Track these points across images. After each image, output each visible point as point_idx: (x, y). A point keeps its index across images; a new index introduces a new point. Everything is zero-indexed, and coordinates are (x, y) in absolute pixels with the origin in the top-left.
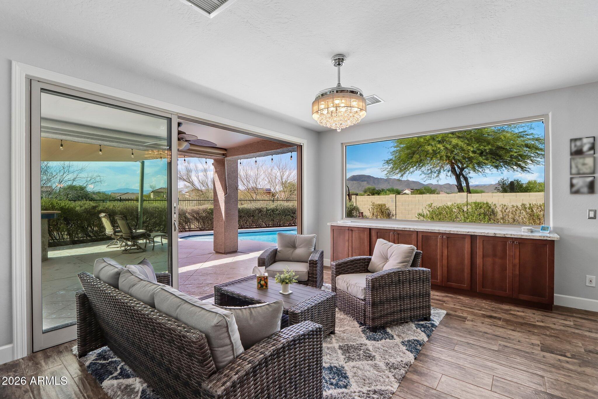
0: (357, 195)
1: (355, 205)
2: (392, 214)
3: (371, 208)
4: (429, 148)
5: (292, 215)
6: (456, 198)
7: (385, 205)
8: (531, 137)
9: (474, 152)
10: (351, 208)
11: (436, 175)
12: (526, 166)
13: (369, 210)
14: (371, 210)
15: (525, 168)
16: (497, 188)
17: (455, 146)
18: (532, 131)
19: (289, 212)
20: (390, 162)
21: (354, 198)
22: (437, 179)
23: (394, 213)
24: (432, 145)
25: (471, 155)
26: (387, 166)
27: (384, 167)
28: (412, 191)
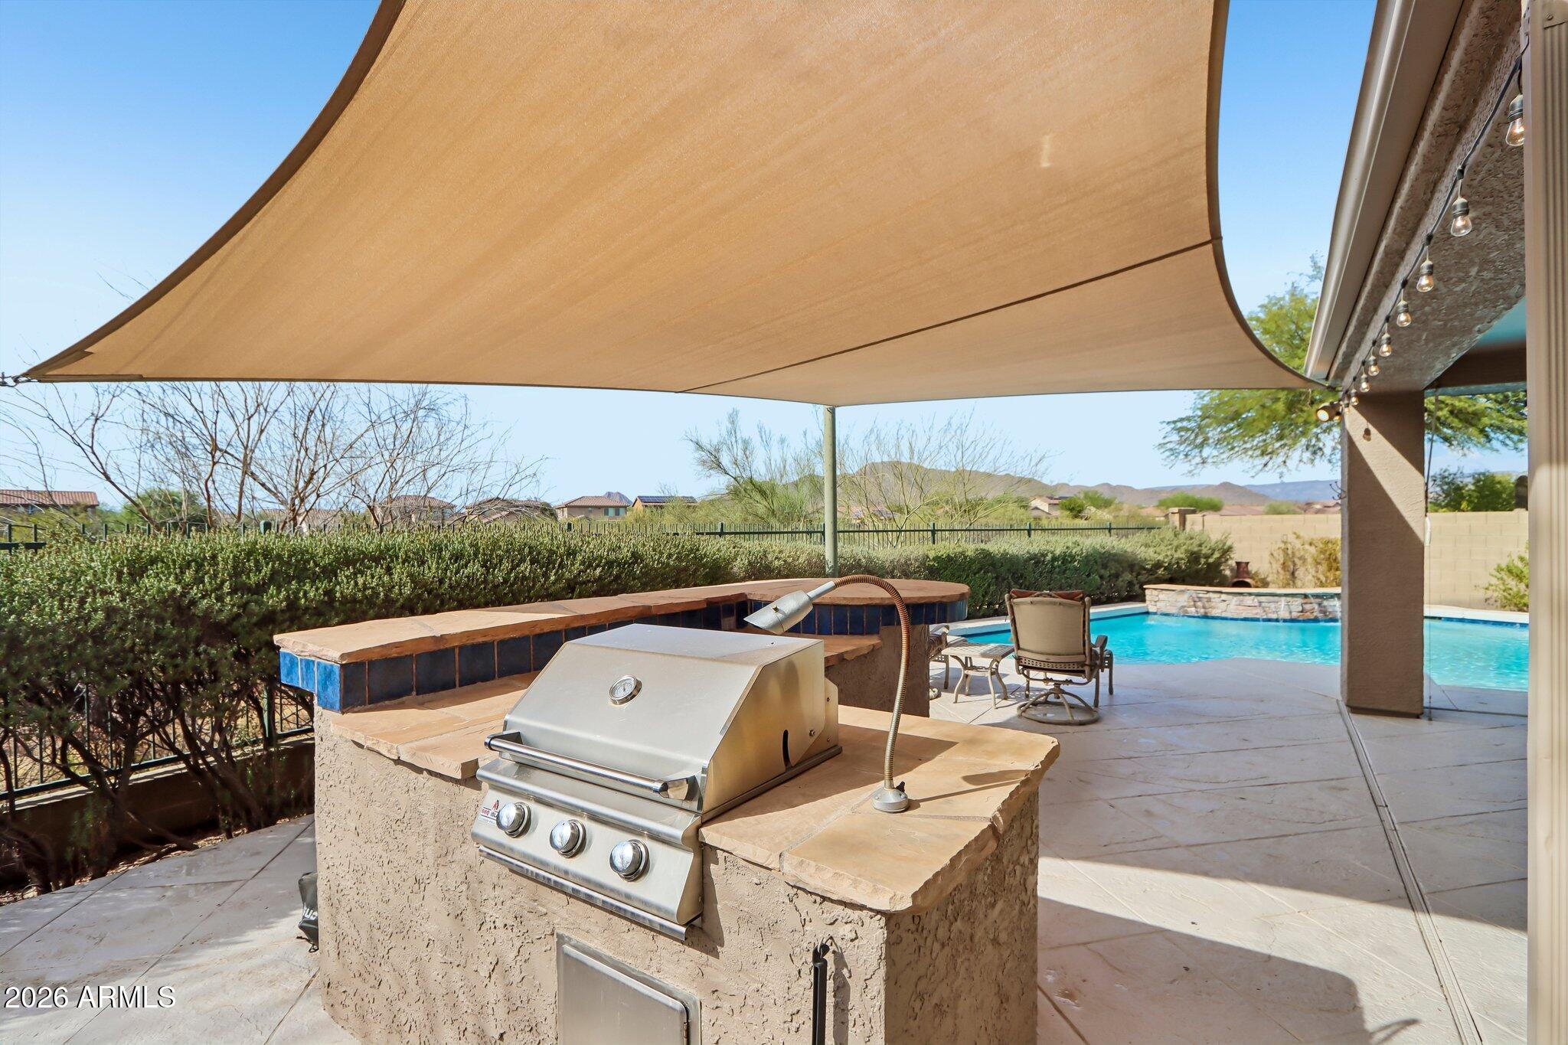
13: (1271, 554)
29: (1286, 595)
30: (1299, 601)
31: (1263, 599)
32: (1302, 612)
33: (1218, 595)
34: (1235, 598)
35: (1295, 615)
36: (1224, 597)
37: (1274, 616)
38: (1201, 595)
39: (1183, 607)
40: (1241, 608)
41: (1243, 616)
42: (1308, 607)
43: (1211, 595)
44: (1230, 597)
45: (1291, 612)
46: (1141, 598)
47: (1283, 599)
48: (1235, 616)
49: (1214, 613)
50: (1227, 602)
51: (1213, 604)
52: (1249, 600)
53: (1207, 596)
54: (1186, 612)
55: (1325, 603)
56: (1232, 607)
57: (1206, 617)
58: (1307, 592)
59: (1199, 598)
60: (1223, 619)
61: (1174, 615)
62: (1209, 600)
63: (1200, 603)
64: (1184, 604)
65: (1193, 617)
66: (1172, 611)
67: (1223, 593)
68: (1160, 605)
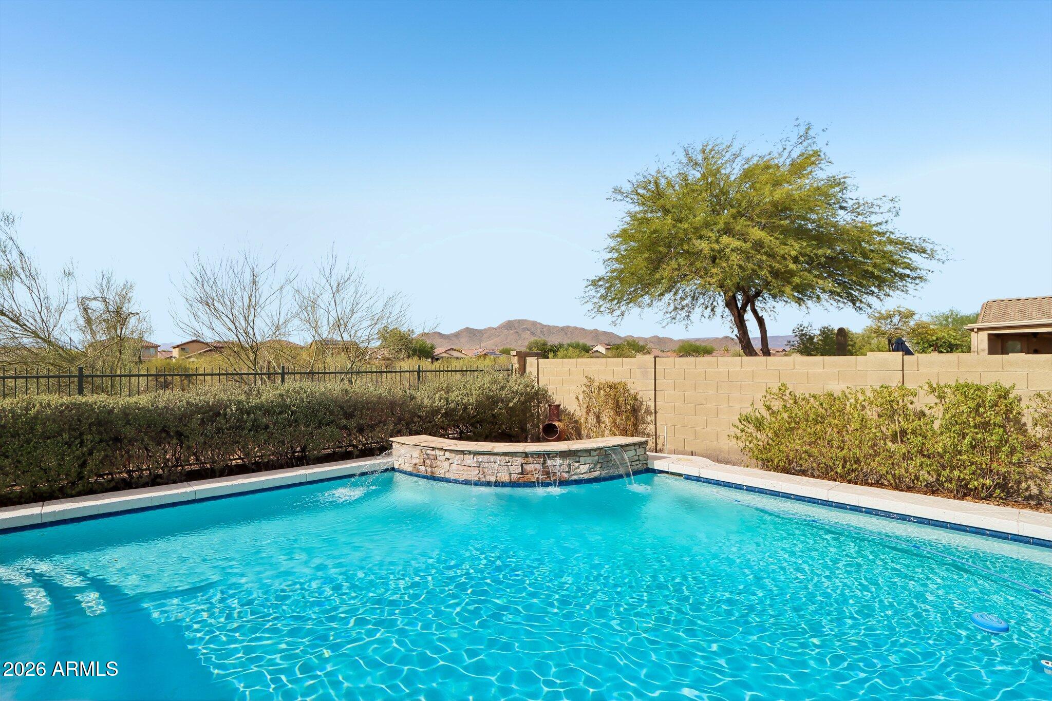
0: (538, 355)
1: (536, 384)
2: (644, 407)
3: (584, 392)
4: (704, 245)
5: (344, 422)
6: (859, 368)
7: (625, 386)
8: (885, 237)
9: (796, 260)
10: (528, 394)
13: (577, 398)
14: (581, 397)
16: (789, 342)
17: (759, 243)
18: (888, 226)
19: (332, 413)
20: (601, 283)
21: (531, 366)
23: (652, 409)
24: (708, 238)
25: (792, 266)
26: (593, 293)
27: (587, 294)
28: (609, 347)
29: (505, 454)
30: (520, 460)
31: (481, 458)
32: (522, 473)
33: (441, 453)
34: (458, 457)
35: (515, 477)
36: (447, 454)
37: (493, 479)
38: (429, 452)
39: (416, 464)
40: (462, 468)
41: (463, 478)
42: (528, 468)
43: (438, 453)
44: (453, 455)
45: (510, 474)
47: (498, 458)
48: (457, 478)
49: (440, 472)
50: (450, 461)
51: (439, 462)
52: (470, 460)
53: (433, 453)
54: (418, 469)
55: (549, 463)
56: (454, 467)
57: (433, 478)
58: (527, 450)
59: (427, 455)
60: (447, 481)
61: (411, 474)
62: (436, 458)
63: (428, 462)
64: (417, 461)
65: (423, 477)
66: (409, 469)
67: (446, 450)
68: (402, 461)
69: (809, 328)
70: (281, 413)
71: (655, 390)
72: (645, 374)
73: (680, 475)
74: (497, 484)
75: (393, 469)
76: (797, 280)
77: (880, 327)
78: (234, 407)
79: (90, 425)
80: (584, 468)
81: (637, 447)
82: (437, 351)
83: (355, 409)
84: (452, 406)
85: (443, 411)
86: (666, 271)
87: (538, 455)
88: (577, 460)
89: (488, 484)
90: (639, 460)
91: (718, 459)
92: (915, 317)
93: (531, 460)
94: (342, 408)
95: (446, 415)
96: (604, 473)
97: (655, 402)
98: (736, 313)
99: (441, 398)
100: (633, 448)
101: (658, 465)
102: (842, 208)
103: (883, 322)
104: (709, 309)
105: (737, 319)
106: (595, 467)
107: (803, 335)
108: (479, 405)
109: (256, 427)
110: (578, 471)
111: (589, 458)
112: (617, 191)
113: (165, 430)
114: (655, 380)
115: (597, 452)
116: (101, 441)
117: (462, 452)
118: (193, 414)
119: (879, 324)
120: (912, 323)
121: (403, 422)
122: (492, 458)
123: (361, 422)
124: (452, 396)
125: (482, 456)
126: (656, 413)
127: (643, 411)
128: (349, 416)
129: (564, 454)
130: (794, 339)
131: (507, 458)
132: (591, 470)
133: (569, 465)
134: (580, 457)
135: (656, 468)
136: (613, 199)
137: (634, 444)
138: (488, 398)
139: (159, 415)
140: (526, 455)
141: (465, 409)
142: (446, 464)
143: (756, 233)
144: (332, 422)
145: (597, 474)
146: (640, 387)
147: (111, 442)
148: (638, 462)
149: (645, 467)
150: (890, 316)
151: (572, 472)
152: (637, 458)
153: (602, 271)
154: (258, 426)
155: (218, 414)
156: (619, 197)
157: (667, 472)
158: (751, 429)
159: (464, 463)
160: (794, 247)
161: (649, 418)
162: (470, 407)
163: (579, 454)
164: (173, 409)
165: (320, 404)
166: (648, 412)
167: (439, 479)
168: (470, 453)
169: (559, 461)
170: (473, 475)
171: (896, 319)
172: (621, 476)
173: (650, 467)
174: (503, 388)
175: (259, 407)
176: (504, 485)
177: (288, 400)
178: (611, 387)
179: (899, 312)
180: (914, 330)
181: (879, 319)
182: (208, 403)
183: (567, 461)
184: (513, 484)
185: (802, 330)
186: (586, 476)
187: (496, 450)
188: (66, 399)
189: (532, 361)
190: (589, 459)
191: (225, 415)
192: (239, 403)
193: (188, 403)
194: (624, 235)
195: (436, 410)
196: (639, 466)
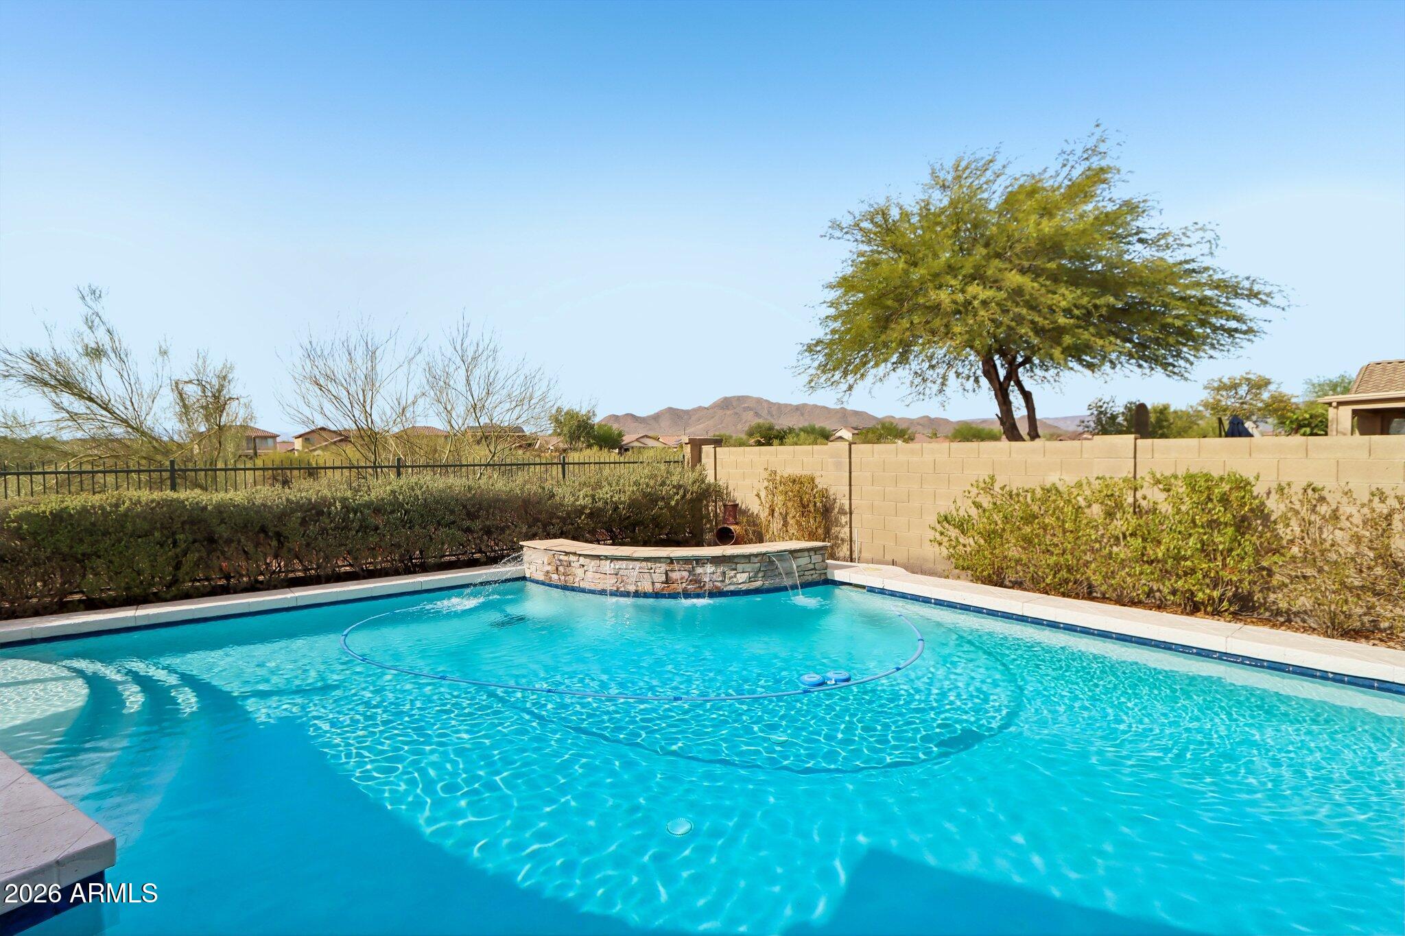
0: (718, 442)
1: (710, 479)
2: (837, 505)
3: (766, 488)
4: (944, 296)
5: (467, 523)
6: (1085, 456)
7: (813, 480)
8: (1204, 278)
9: (1067, 312)
10: (695, 491)
11: (936, 387)
12: (1176, 363)
13: (758, 495)
14: (763, 494)
15: (1174, 366)
16: (1083, 422)
17: (1018, 292)
18: (1207, 261)
19: (452, 512)
20: (819, 348)
21: (708, 456)
22: (940, 398)
23: (847, 508)
24: (950, 287)
25: (1063, 321)
26: (808, 361)
27: (800, 363)
28: (856, 432)
29: (647, 559)
30: (663, 567)
31: (619, 564)
32: (666, 582)
33: (576, 558)
34: (593, 563)
35: (658, 586)
36: (582, 560)
37: (632, 588)
38: (562, 557)
39: (548, 572)
40: (598, 575)
41: (599, 587)
42: (674, 576)
43: (572, 558)
44: (588, 560)
45: (653, 583)
46: (519, 559)
47: (638, 564)
48: (593, 587)
49: (574, 581)
50: (585, 568)
51: (573, 570)
52: (607, 566)
53: (567, 558)
54: (551, 578)
55: (699, 570)
56: (589, 574)
57: (565, 588)
58: (672, 555)
59: (560, 561)
60: (583, 591)
61: (543, 583)
62: (569, 564)
63: (561, 569)
64: (549, 568)
65: (557, 587)
66: (541, 578)
67: (580, 555)
68: (533, 568)
69: (1111, 404)
70: (392, 512)
71: (850, 485)
72: (838, 465)
73: (863, 587)
74: (637, 594)
75: (524, 578)
76: (1067, 340)
77: (1220, 401)
78: (338, 504)
79: (184, 523)
80: (742, 577)
81: (812, 553)
82: (626, 439)
83: (480, 509)
84: (600, 504)
85: (588, 511)
86: (895, 332)
87: (687, 560)
88: (734, 566)
89: (626, 594)
90: (815, 569)
91: (915, 568)
92: (1272, 387)
93: (676, 566)
94: (464, 507)
95: (591, 515)
96: (767, 584)
97: (850, 499)
98: (998, 386)
99: (587, 496)
100: (806, 554)
101: (839, 575)
102: (1141, 241)
103: (1224, 393)
104: (972, 379)
105: (999, 393)
106: (756, 576)
107: (1101, 413)
108: (633, 504)
109: (364, 528)
110: (735, 580)
111: (748, 565)
112: (836, 225)
113: (263, 530)
114: (850, 473)
115: (759, 558)
116: (195, 541)
117: (598, 557)
118: (293, 511)
119: (1219, 397)
120: (1265, 395)
121: (539, 524)
122: (631, 564)
123: (488, 523)
124: (601, 494)
125: (620, 562)
126: (851, 514)
127: (837, 510)
128: (472, 516)
129: (716, 561)
130: (1090, 418)
131: (649, 564)
132: (750, 580)
133: (724, 573)
134: (737, 563)
135: (837, 578)
136: (828, 235)
137: (809, 550)
138: (645, 495)
139: (257, 512)
140: (671, 560)
141: (616, 509)
142: (580, 572)
143: (1014, 279)
144: (453, 523)
145: (758, 584)
146: (832, 481)
147: (206, 543)
148: (813, 572)
149: (823, 577)
150: (1235, 386)
151: (727, 581)
152: (811, 566)
153: (820, 333)
154: (367, 527)
155: (320, 513)
156: (838, 233)
157: (850, 584)
158: (953, 532)
159: (602, 569)
160: (1066, 296)
161: (844, 519)
162: (621, 507)
163: (736, 560)
164: (270, 507)
165: (437, 502)
166: (842, 511)
167: (573, 589)
168: (606, 558)
169: (709, 568)
170: (609, 583)
171: (1243, 391)
172: (785, 589)
173: (830, 577)
174: (663, 484)
175: (368, 505)
176: (646, 595)
177: (401, 497)
178: (794, 481)
179: (1248, 379)
180: (1267, 405)
181: (1218, 389)
182: (310, 500)
183: (721, 569)
184: (656, 595)
185: (1101, 407)
186: (744, 587)
187: (636, 555)
188: (156, 495)
189: (707, 450)
190: (748, 567)
191: (330, 513)
192: (344, 500)
193: (288, 500)
194: (846, 284)
195: (579, 511)
196: (814, 576)
